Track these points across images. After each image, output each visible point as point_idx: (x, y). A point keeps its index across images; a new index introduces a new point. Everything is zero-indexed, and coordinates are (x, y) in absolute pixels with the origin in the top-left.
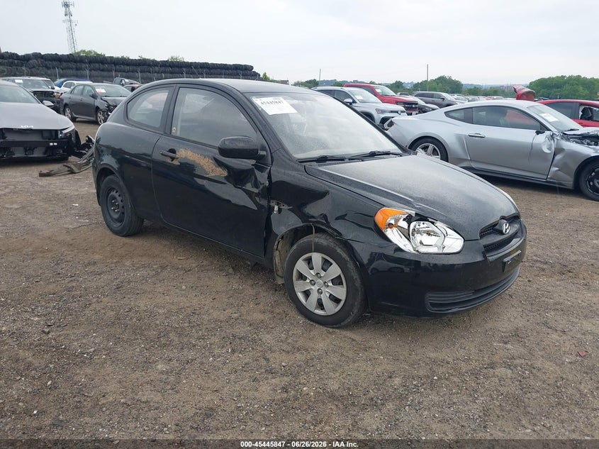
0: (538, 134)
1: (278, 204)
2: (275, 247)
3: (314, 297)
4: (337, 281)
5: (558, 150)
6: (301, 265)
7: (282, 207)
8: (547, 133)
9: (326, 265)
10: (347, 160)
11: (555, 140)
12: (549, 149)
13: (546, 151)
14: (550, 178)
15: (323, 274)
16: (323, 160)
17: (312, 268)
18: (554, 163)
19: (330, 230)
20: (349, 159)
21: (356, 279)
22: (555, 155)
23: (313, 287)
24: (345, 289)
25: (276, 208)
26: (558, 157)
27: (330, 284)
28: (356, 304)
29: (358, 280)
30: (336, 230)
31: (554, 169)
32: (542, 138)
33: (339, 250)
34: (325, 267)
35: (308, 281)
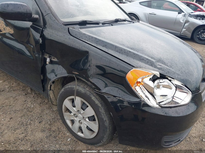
0: (179, 14)
1: (50, 57)
2: (49, 88)
3: (77, 125)
4: (92, 119)
5: (187, 22)
6: (67, 103)
7: (53, 60)
8: (183, 13)
9: (84, 106)
10: (101, 25)
11: (186, 17)
12: (183, 21)
13: (182, 22)
14: (182, 34)
15: (82, 111)
16: (83, 24)
17: (74, 106)
18: (184, 27)
19: (89, 83)
20: (103, 24)
21: (106, 120)
22: (185, 23)
23: (75, 119)
24: (97, 126)
25: (48, 60)
26: (186, 25)
27: (87, 120)
28: (105, 136)
29: (108, 122)
30: (93, 84)
31: (184, 30)
32: (180, 16)
33: (93, 98)
34: (84, 107)
35: (72, 114)
